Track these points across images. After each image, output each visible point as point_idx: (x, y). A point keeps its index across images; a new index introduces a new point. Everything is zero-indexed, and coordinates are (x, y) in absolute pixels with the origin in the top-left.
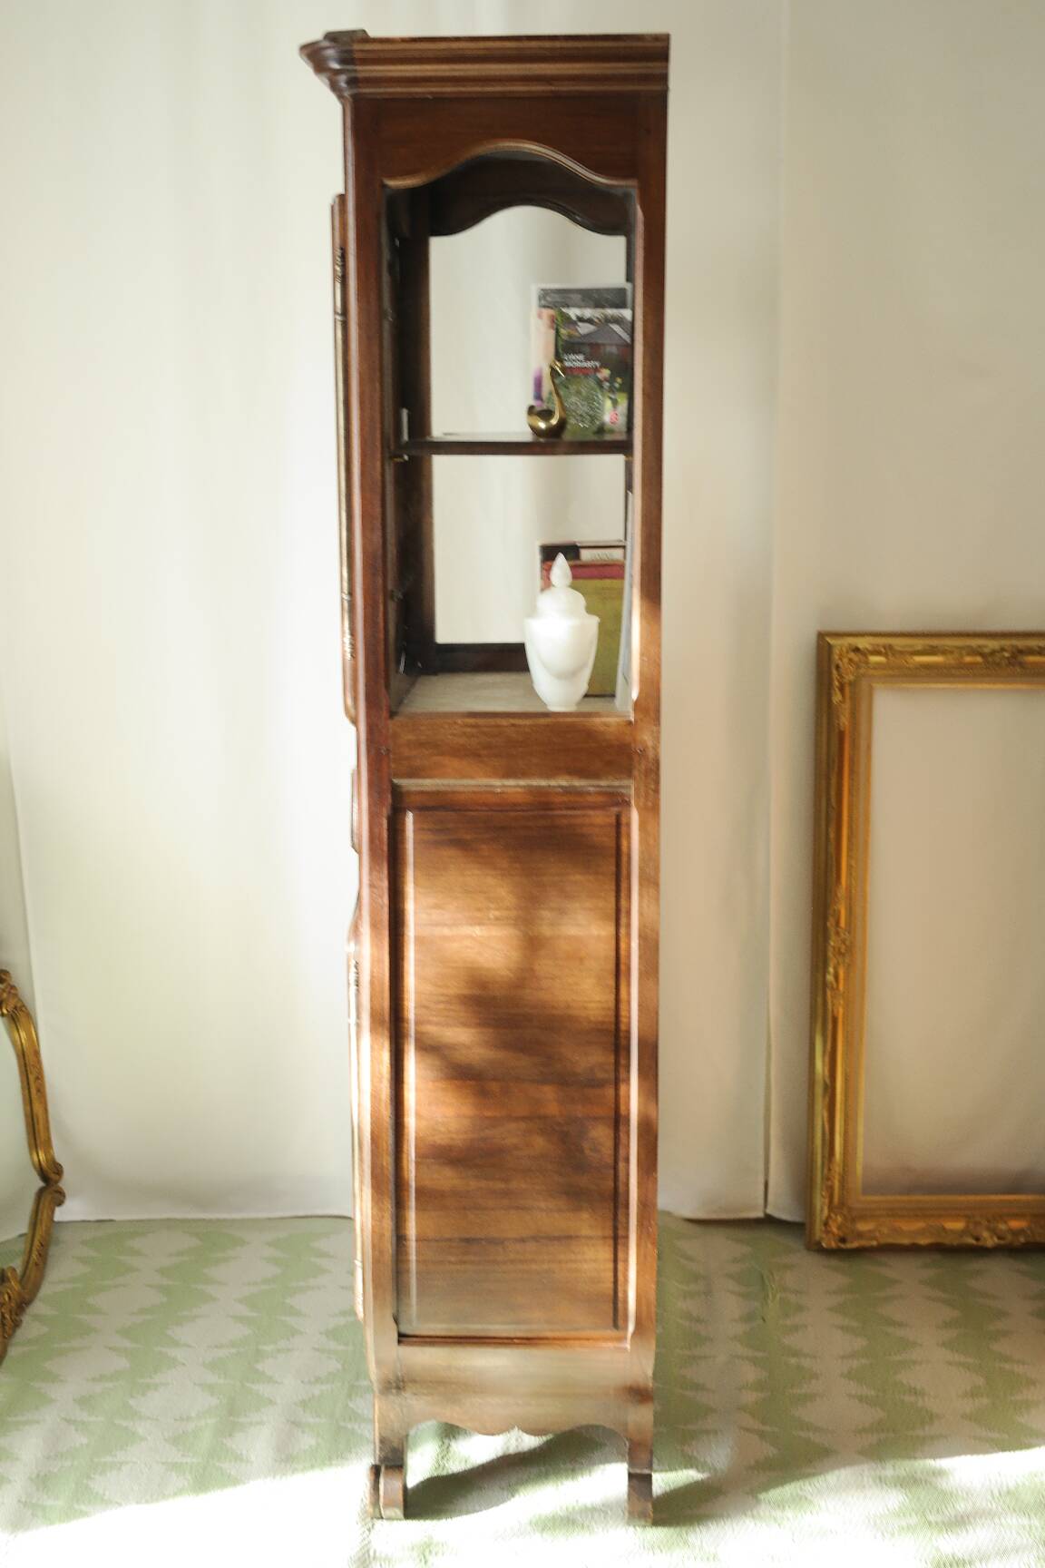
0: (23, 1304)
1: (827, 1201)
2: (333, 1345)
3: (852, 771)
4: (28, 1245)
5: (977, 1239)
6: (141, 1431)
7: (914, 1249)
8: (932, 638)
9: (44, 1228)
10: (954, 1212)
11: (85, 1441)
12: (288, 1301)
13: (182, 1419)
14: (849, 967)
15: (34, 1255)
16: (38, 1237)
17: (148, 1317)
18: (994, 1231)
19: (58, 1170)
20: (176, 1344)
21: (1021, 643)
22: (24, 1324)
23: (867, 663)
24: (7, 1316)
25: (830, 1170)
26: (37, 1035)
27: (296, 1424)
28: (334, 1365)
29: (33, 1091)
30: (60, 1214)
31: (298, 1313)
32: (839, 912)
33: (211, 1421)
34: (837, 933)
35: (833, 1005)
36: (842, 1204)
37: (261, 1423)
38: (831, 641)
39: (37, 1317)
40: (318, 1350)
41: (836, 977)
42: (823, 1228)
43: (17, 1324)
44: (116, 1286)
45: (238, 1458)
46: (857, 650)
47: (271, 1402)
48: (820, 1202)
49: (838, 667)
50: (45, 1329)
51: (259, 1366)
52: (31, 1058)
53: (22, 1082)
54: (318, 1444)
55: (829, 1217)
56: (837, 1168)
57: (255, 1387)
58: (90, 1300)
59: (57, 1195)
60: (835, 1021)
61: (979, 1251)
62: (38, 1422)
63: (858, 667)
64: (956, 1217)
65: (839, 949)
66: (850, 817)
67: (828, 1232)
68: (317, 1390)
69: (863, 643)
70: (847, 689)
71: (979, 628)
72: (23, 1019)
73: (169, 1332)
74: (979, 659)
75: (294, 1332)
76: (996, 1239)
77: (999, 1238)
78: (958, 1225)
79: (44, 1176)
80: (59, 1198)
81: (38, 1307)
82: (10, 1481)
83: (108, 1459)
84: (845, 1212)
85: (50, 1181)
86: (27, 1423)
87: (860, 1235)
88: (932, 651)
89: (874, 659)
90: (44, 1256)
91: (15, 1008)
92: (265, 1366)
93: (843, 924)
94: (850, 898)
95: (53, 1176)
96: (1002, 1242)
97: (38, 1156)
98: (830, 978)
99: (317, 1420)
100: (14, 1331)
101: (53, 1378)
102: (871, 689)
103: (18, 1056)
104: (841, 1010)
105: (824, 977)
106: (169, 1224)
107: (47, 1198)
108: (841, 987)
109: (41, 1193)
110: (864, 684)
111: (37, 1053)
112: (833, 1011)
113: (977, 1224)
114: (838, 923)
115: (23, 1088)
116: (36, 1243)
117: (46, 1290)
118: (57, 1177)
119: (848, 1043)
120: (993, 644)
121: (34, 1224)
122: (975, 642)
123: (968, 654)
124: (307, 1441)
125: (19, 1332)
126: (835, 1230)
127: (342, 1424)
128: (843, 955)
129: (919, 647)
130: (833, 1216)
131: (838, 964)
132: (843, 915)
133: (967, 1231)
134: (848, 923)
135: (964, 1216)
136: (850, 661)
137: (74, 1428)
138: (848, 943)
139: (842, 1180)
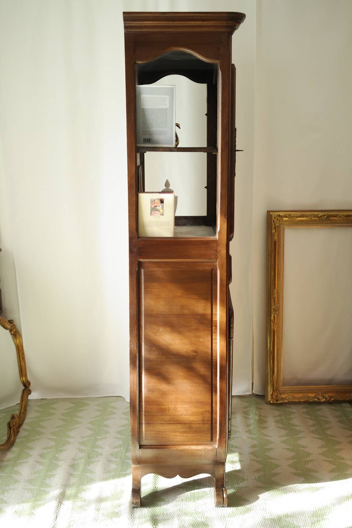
0: (20, 426)
1: (272, 388)
2: (119, 436)
3: (278, 254)
4: (21, 407)
5: (319, 399)
6: (60, 464)
7: (299, 403)
8: (303, 212)
9: (25, 401)
10: (312, 391)
11: (43, 468)
12: (104, 423)
13: (73, 460)
14: (278, 315)
15: (23, 410)
16: (23, 405)
17: (60, 429)
18: (324, 397)
19: (29, 384)
20: (70, 437)
21: (330, 213)
22: (20, 431)
23: (283, 220)
24: (15, 429)
25: (273, 379)
26: (22, 340)
27: (110, 461)
28: (121, 442)
29: (21, 358)
30: (30, 397)
31: (107, 426)
32: (275, 297)
33: (83, 461)
34: (275, 304)
35: (273, 326)
36: (277, 389)
37: (98, 461)
38: (271, 213)
39: (24, 430)
40: (115, 438)
41: (274, 318)
42: (271, 397)
43: (18, 432)
44: (49, 420)
45: (92, 472)
46: (279, 216)
47: (101, 454)
48: (270, 389)
49: (274, 221)
50: (27, 433)
51: (97, 443)
52: (20, 348)
53: (17, 355)
54: (117, 467)
55: (272, 393)
56: (275, 378)
57: (96, 450)
58: (41, 424)
59: (29, 391)
60: (274, 331)
61: (319, 403)
62: (27, 462)
63: (280, 221)
64: (312, 393)
65: (275, 309)
66: (278, 268)
68: (116, 450)
69: (282, 214)
70: (277, 228)
71: (317, 209)
72: (18, 335)
73: (67, 433)
74: (317, 218)
75: (107, 432)
76: (324, 399)
77: (325, 399)
78: (313, 395)
79: (25, 385)
80: (29, 392)
81: (24, 426)
82: (19, 482)
83: (51, 473)
84: (277, 391)
85: (27, 388)
86: (23, 463)
87: (283, 399)
88: (302, 216)
89: (285, 219)
90: (25, 410)
91: (15, 332)
92: (99, 443)
94: (278, 293)
95: (27, 385)
96: (326, 400)
97: (23, 379)
98: (272, 318)
99: (116, 459)
100: (18, 434)
101: (31, 448)
102: (284, 228)
103: (16, 347)
104: (276, 328)
105: (271, 318)
106: (64, 400)
107: (26, 392)
108: (276, 321)
109: (24, 390)
110: (282, 226)
111: (22, 346)
112: (273, 329)
113: (319, 394)
114: (275, 301)
115: (18, 357)
116: (23, 406)
117: (26, 421)
118: (29, 385)
119: (278, 338)
120: (321, 214)
121: (22, 400)
122: (316, 213)
123: (313, 217)
124: (113, 466)
125: (19, 434)
126: (275, 397)
127: (124, 461)
128: (276, 311)
129: (299, 215)
130: (274, 393)
131: (275, 314)
132: (276, 298)
133: (315, 397)
134: (278, 301)
135: (315, 392)
136: (277, 219)
137: (39, 464)
138: (277, 307)
139: (277, 382)
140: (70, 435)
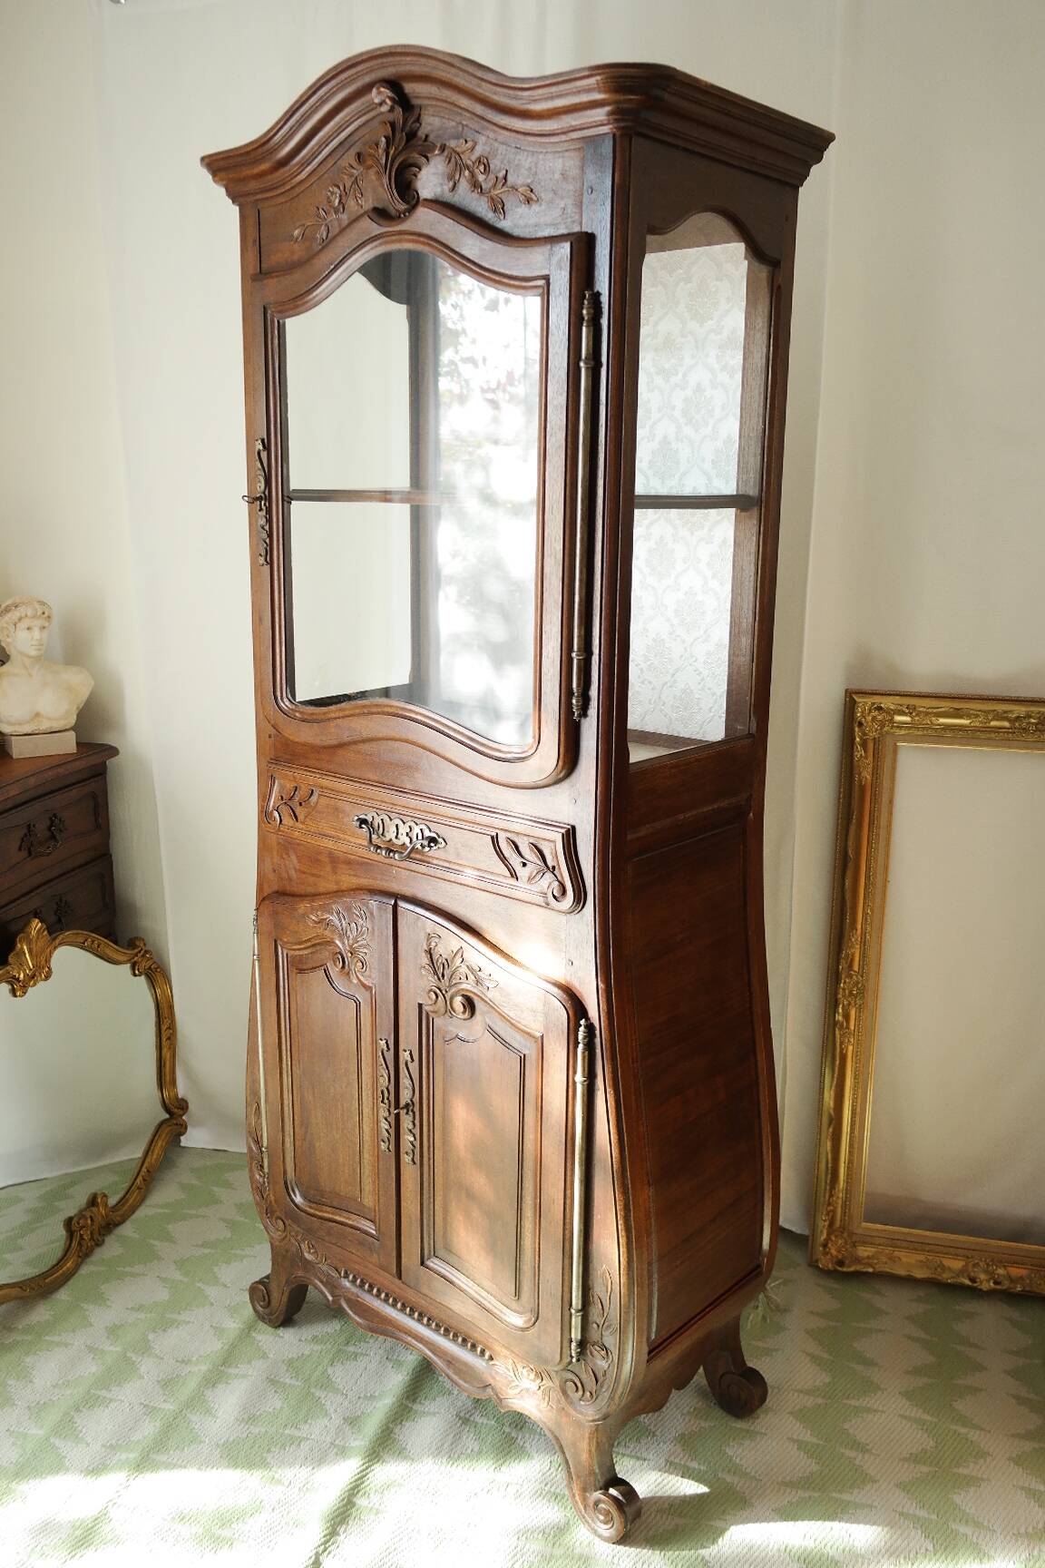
0: (111, 1226)
1: (829, 1223)
3: (871, 823)
4: (136, 1170)
5: (973, 1280)
6: (143, 1369)
7: (909, 1281)
8: (958, 700)
9: (155, 1157)
10: (953, 1250)
11: (94, 1370)
13: (183, 1362)
14: (860, 1009)
15: (139, 1180)
16: (146, 1165)
17: (207, 1251)
18: (992, 1275)
19: (183, 1106)
20: (216, 1282)
23: (892, 721)
24: (86, 1237)
25: (833, 1195)
26: (171, 992)
27: (273, 1383)
29: (164, 1038)
32: (853, 955)
33: (205, 1368)
34: (850, 976)
35: (841, 1043)
36: (843, 1228)
37: (244, 1376)
38: (858, 699)
39: (120, 1239)
41: (847, 1017)
42: (822, 1249)
44: (198, 1216)
45: (208, 1411)
46: (879, 709)
47: (265, 1356)
48: (822, 1224)
49: (860, 724)
50: (121, 1251)
52: (165, 1012)
53: (156, 1030)
54: (282, 1408)
55: (829, 1239)
56: (840, 1195)
58: (170, 1227)
59: (181, 1126)
60: (844, 1057)
61: (973, 1292)
62: (66, 1345)
63: (883, 726)
64: (956, 1256)
65: (851, 991)
66: (868, 869)
67: (826, 1254)
68: (307, 1350)
69: (887, 703)
70: (871, 745)
71: (1014, 694)
72: (159, 978)
73: (216, 1269)
74: (1006, 724)
76: (992, 1284)
77: (996, 1283)
78: (957, 1265)
79: (169, 1110)
80: (182, 1129)
81: (127, 1229)
82: (13, 1405)
83: (103, 1393)
84: (846, 1235)
85: (175, 1114)
86: (56, 1345)
87: (858, 1260)
88: (957, 713)
89: (898, 718)
90: (148, 1181)
91: (149, 968)
93: (856, 968)
94: (864, 943)
95: (178, 1111)
96: (998, 1287)
97: (163, 1093)
98: (839, 1018)
99: (293, 1382)
102: (895, 750)
104: (851, 1048)
105: (834, 1016)
107: (170, 1128)
108: (851, 1027)
109: (162, 1124)
110: (888, 742)
111: (171, 1007)
112: (842, 1049)
113: (975, 1265)
114: (850, 966)
115: (154, 1036)
116: (144, 1169)
118: (182, 1111)
119: (856, 1079)
120: (1020, 710)
121: (148, 1151)
122: (1001, 707)
123: (993, 719)
126: (834, 1252)
127: (313, 1390)
128: (856, 996)
129: (943, 709)
130: (833, 1238)
131: (849, 1004)
132: (857, 959)
133: (962, 1272)
134: (862, 967)
135: (964, 1256)
136: (874, 718)
137: (92, 1356)
138: (860, 985)
139: (844, 1206)
140: (220, 1276)
